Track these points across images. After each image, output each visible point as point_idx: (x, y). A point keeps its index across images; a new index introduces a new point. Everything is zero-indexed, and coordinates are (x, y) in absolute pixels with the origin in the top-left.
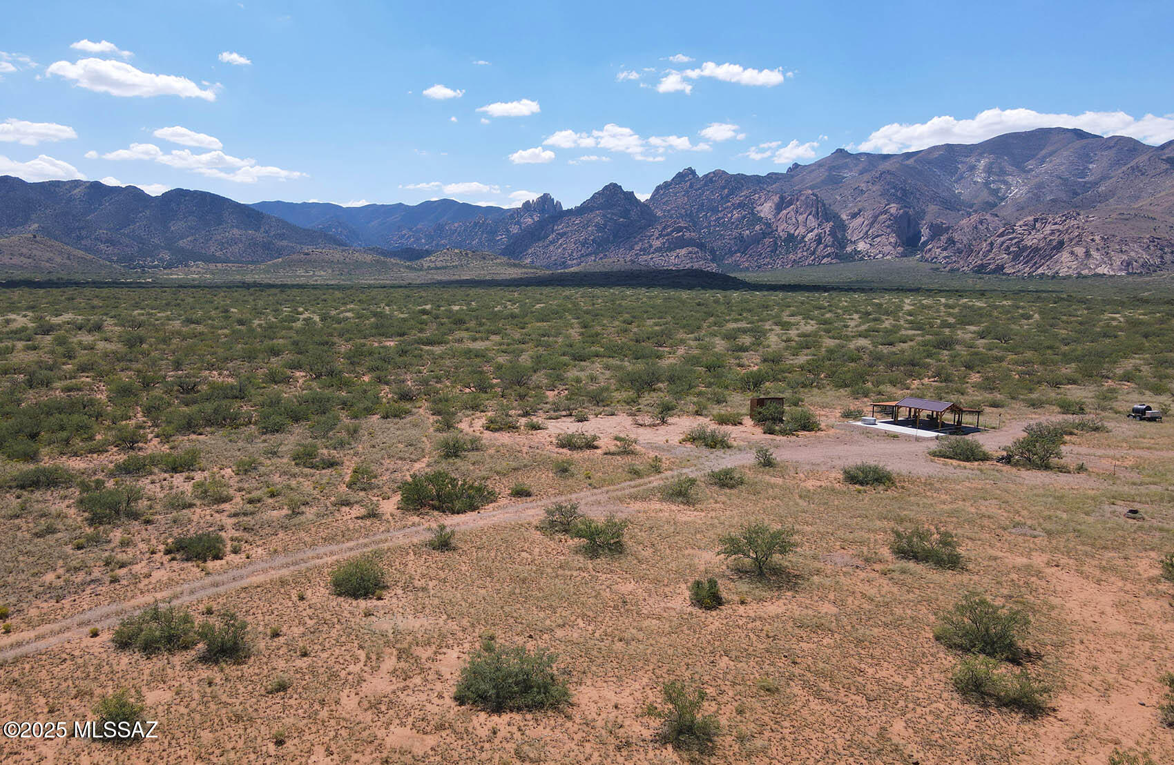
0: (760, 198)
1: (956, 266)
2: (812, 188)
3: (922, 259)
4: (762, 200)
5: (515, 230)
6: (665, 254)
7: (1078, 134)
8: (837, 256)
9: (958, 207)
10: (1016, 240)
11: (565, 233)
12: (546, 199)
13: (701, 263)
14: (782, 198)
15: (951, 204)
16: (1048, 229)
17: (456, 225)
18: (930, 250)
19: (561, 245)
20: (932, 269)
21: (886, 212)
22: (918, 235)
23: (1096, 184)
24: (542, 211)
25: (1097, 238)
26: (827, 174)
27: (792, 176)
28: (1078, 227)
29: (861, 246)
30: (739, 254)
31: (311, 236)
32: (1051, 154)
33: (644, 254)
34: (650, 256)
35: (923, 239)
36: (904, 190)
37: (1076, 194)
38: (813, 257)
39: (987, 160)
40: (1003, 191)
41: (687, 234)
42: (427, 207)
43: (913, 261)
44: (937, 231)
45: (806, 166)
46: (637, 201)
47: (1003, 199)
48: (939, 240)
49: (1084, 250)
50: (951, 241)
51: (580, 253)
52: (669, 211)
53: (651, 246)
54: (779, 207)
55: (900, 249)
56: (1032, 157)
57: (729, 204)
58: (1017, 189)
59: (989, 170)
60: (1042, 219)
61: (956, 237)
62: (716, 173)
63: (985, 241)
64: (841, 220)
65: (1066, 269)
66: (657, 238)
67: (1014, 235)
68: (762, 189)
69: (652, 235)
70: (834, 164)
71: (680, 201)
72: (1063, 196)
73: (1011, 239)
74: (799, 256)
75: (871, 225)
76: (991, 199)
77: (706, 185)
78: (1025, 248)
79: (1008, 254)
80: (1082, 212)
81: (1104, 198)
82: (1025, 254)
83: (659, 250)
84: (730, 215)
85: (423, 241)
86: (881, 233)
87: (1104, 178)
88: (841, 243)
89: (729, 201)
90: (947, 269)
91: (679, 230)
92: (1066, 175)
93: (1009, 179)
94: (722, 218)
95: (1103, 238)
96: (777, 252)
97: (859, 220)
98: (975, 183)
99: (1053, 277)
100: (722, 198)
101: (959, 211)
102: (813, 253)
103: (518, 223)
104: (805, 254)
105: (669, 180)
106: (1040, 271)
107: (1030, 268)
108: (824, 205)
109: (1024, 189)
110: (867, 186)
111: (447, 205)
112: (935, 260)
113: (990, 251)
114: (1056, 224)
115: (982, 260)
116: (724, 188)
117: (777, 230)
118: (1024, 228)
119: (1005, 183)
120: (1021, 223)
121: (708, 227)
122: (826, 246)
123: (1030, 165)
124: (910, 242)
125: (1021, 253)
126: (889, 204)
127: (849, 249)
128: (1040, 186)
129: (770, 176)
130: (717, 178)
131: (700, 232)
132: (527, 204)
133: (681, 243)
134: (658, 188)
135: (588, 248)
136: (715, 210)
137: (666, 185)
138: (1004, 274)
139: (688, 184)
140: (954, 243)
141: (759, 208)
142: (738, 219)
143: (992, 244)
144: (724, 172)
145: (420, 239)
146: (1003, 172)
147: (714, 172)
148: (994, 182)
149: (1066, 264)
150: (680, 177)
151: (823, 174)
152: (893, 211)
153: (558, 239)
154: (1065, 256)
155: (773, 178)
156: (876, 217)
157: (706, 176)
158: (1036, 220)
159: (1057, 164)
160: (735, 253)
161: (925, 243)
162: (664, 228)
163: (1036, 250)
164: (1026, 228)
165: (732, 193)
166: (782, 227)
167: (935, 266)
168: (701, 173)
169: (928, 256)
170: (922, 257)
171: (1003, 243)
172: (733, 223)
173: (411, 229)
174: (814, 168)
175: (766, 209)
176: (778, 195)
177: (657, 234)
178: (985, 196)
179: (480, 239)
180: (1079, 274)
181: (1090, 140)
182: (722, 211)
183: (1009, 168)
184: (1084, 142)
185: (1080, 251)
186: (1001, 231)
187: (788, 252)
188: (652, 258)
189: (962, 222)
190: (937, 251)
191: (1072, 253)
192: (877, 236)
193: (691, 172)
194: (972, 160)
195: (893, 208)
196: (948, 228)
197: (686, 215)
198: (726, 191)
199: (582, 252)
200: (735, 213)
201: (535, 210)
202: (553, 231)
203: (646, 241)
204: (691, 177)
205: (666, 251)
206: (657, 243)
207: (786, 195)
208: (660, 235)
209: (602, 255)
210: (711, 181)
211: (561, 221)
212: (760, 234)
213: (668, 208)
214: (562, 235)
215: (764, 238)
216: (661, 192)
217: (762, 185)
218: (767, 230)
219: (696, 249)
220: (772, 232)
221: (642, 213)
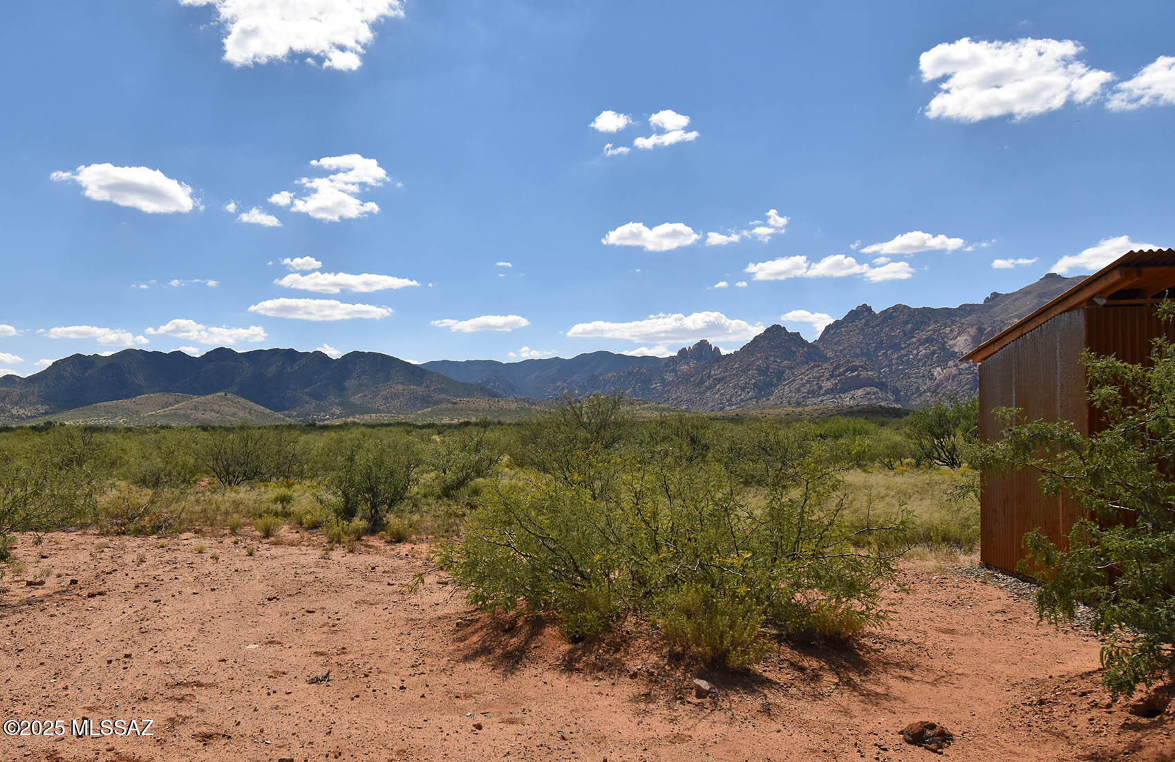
0: (952, 331)
4: (955, 333)
5: (670, 377)
6: (837, 396)
11: (723, 378)
12: (702, 346)
14: (980, 330)
17: (610, 375)
19: (718, 390)
24: (699, 357)
26: (1035, 301)
27: (991, 307)
30: (928, 394)
31: (469, 390)
33: (813, 397)
34: (820, 399)
41: (864, 374)
42: (583, 360)
45: (1008, 295)
46: (804, 343)
51: (740, 398)
52: (841, 351)
53: (821, 388)
54: (977, 340)
57: (914, 340)
62: (896, 308)
66: (828, 379)
68: (953, 322)
69: (821, 376)
70: (1043, 291)
71: (854, 340)
77: (884, 321)
83: (829, 392)
84: (915, 352)
85: (577, 392)
89: (914, 337)
91: (854, 369)
94: (906, 355)
100: (905, 334)
103: (674, 371)
105: (841, 319)
111: (602, 357)
116: (906, 323)
121: (890, 366)
129: (964, 308)
130: (898, 314)
131: (880, 371)
132: (683, 352)
133: (858, 384)
134: (828, 328)
135: (748, 392)
136: (896, 347)
137: (837, 325)
139: (863, 321)
141: (951, 342)
142: (926, 356)
144: (905, 307)
145: (574, 389)
147: (893, 308)
150: (853, 315)
151: (1030, 301)
153: (716, 385)
155: (966, 309)
157: (884, 312)
160: (925, 392)
162: (836, 368)
165: (917, 327)
168: (877, 310)
172: (920, 360)
173: (565, 381)
174: (1018, 296)
175: (961, 343)
176: (975, 327)
177: (827, 375)
179: (633, 388)
182: (906, 347)
188: (822, 401)
193: (866, 309)
197: (862, 354)
198: (909, 326)
199: (742, 397)
200: (921, 348)
201: (691, 357)
202: (710, 377)
203: (815, 383)
204: (866, 314)
205: (838, 393)
206: (828, 385)
207: (985, 326)
208: (831, 376)
209: (764, 399)
210: (891, 317)
211: (719, 367)
212: (954, 371)
213: (840, 348)
214: (720, 380)
215: (960, 374)
216: (832, 332)
217: (953, 318)
218: (963, 366)
219: (875, 389)
220: (970, 368)
221: (809, 354)
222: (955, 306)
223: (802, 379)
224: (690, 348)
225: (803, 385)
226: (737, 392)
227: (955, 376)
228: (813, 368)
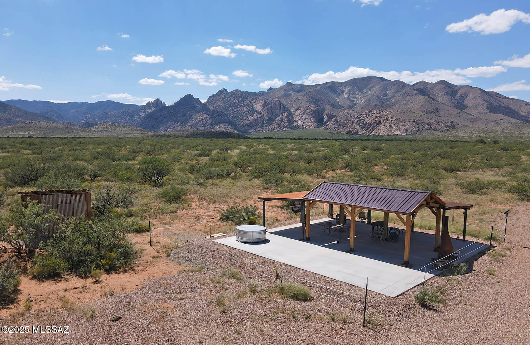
0: (255, 102)
1: (339, 131)
2: (278, 98)
3: (325, 129)
4: (257, 103)
5: (143, 115)
6: (213, 126)
7: (382, 79)
8: (290, 127)
9: (338, 107)
10: (362, 120)
11: (167, 117)
12: (158, 101)
13: (230, 130)
14: (265, 102)
15: (336, 106)
16: (374, 116)
17: (114, 112)
18: (328, 125)
19: (165, 122)
20: (329, 132)
21: (309, 108)
22: (323, 119)
23: (390, 99)
24: (156, 106)
25: (394, 120)
26: (284, 92)
27: (270, 93)
28: (386, 115)
29: (300, 123)
32: (373, 87)
33: (204, 126)
34: (206, 127)
35: (325, 120)
36: (316, 100)
37: (383, 103)
38: (279, 128)
39: (348, 88)
40: (355, 101)
41: (223, 117)
42: (100, 104)
43: (321, 129)
44: (330, 117)
45: (275, 89)
46: (201, 103)
47: (355, 104)
48: (332, 120)
49: (389, 125)
50: (337, 121)
51: (174, 126)
53: (207, 122)
54: (264, 106)
55: (316, 124)
56: (366, 88)
57: (242, 104)
58: (361, 101)
59: (349, 92)
60: (372, 112)
61: (338, 119)
62: (236, 91)
63: (350, 120)
64: (291, 111)
65: (383, 132)
66: (210, 119)
67: (362, 118)
68: (256, 98)
69: (207, 118)
70: (287, 88)
71: (220, 103)
72: (378, 103)
73: (360, 120)
74: (273, 127)
75: (303, 114)
76: (351, 104)
77: (231, 96)
78: (366, 124)
79: (360, 126)
80: (387, 109)
81: (394, 104)
82: (366, 126)
83: (210, 124)
84: (243, 109)
85: (97, 120)
86: (307, 117)
87: (393, 97)
88: (291, 121)
89: (243, 103)
90: (336, 132)
91: (220, 115)
92: (379, 95)
93: (358, 96)
94: (239, 110)
95: (396, 120)
96: (264, 125)
97: (299, 112)
98: (344, 98)
99: (378, 136)
100: (239, 102)
101: (339, 109)
102: (279, 126)
103: (145, 112)
104: (276, 126)
105: (215, 93)
106: (373, 133)
107: (369, 132)
108: (283, 105)
109: (364, 101)
110: (301, 98)
111: (110, 104)
112: (330, 129)
113: (352, 125)
114: (377, 114)
115: (349, 129)
116: (240, 97)
117: (263, 116)
118: (365, 115)
119: (356, 98)
120: (364, 113)
121: (233, 114)
122: (285, 123)
123: (365, 91)
124: (320, 121)
125: (365, 126)
126: (310, 105)
127: (295, 124)
128: (369, 99)
129: (260, 93)
130: (236, 93)
131: (229, 116)
132: (149, 103)
133: (221, 121)
134: (210, 97)
136: (236, 107)
137: (214, 96)
138: (359, 134)
139: (224, 95)
140: (338, 121)
141: (255, 106)
142: (246, 111)
143: (353, 122)
144: (240, 90)
145: (95, 119)
146: (355, 94)
147: (235, 91)
148: (352, 97)
149: (382, 130)
150: (220, 92)
151: (282, 92)
152: (312, 108)
153: (163, 119)
154: (382, 127)
155: (261, 93)
156: (305, 111)
157: (232, 92)
158: (369, 112)
159: (374, 91)
161: (326, 122)
162: (213, 114)
163: (370, 124)
164: (366, 115)
165: (243, 99)
166: (266, 115)
167: (330, 131)
168: (229, 91)
169: (327, 127)
170: (325, 127)
171: (357, 121)
172: (244, 113)
173: (90, 114)
174: (278, 90)
175: (258, 107)
177: (209, 117)
178: (348, 103)
179: (126, 119)
180: (388, 134)
181: (387, 82)
182: (239, 107)
183: (357, 92)
184: (385, 82)
185: (387, 125)
186: (356, 117)
187: (268, 125)
189: (340, 113)
190: (331, 125)
191: (384, 126)
192: (306, 119)
193: (225, 90)
194: (342, 88)
195: (312, 107)
196: (335, 116)
198: (241, 99)
199: (175, 125)
200: (245, 108)
201: (153, 106)
202: (161, 115)
203: (205, 120)
204: (225, 92)
206: (210, 121)
207: (267, 101)
209: (184, 127)
210: (234, 94)
211: (165, 111)
212: (256, 118)
213: (215, 106)
214: (165, 117)
215: (258, 119)
216: (212, 99)
217: (256, 97)
218: (259, 116)
219: (228, 124)
220: (261, 117)
221: (203, 108)
222: (257, 92)
223: (199, 118)
224: (152, 102)
225: (200, 121)
226: (173, 123)
227: (256, 120)
228: (204, 113)
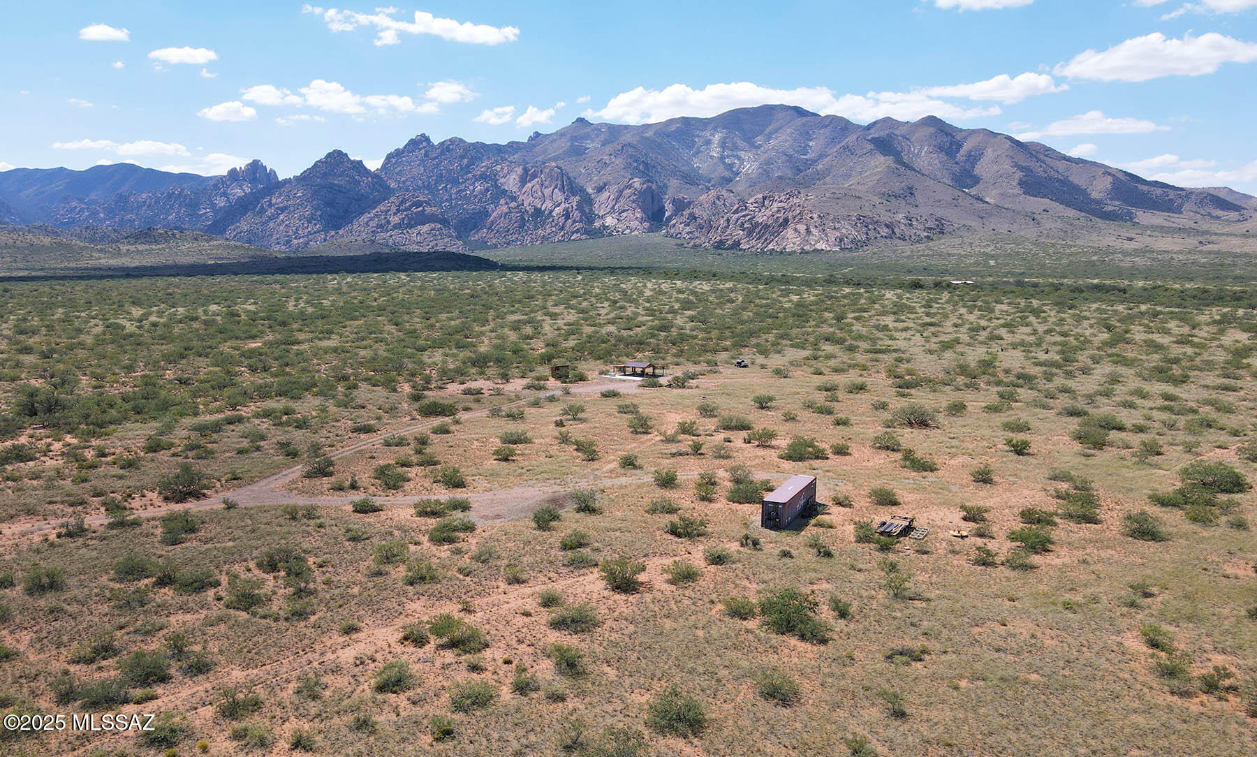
0: (502, 169)
1: (698, 242)
2: (555, 159)
3: (668, 235)
4: (505, 171)
5: (221, 202)
6: (405, 232)
7: (799, 111)
8: (586, 232)
9: (698, 181)
10: (749, 217)
11: (286, 208)
12: (256, 167)
13: (446, 240)
14: (526, 170)
15: (691, 179)
16: (776, 205)
17: (144, 196)
18: (674, 225)
19: (282, 221)
20: (677, 245)
21: (630, 186)
22: (662, 210)
23: (815, 161)
24: (254, 180)
25: (815, 216)
26: (569, 144)
27: (535, 146)
28: (799, 206)
29: (609, 221)
30: (485, 230)
32: (776, 131)
33: (382, 232)
34: (389, 234)
35: (667, 214)
36: (646, 165)
37: (799, 170)
38: (562, 233)
39: (720, 135)
40: (737, 166)
41: (428, 210)
42: (100, 174)
43: (658, 237)
44: (680, 206)
45: (547, 135)
46: (367, 171)
47: (737, 174)
48: (682, 215)
49: (805, 227)
50: (693, 217)
51: (306, 231)
52: (404, 183)
53: (389, 222)
54: (523, 181)
55: (646, 225)
56: (761, 132)
57: (470, 175)
58: (749, 165)
59: (723, 145)
60: (770, 197)
61: (697, 212)
62: (452, 141)
63: (722, 217)
64: (587, 193)
65: (792, 245)
66: (395, 214)
67: (747, 212)
68: (503, 160)
69: (389, 210)
70: (575, 134)
71: (415, 172)
72: (789, 173)
73: (744, 216)
74: (548, 231)
75: (617, 199)
76: (727, 174)
77: (442, 153)
78: (757, 224)
79: (743, 231)
80: (802, 191)
81: (821, 176)
82: (757, 230)
83: (398, 227)
84: (471, 188)
85: (102, 215)
86: (627, 208)
87: (822, 156)
88: (589, 218)
89: (471, 172)
90: (690, 245)
91: (418, 204)
92: (790, 152)
93: (742, 154)
94: (463, 191)
95: (820, 216)
96: (525, 227)
97: (606, 194)
98: (712, 157)
99: (782, 253)
100: (462, 169)
101: (698, 185)
102: (562, 228)
103: (225, 194)
104: (554, 229)
105: (401, 147)
106: (770, 247)
107: (763, 244)
108: (569, 178)
109: (756, 165)
110: (610, 159)
111: (126, 171)
112: (679, 235)
113: (727, 227)
114: (781, 201)
115: (720, 236)
116: (462, 157)
117: (523, 204)
118: (755, 205)
119: (739, 158)
120: (752, 200)
121: (450, 200)
122: (575, 222)
123: (759, 140)
124: (656, 218)
126: (632, 179)
127: (597, 224)
128: (768, 162)
129: (511, 144)
130: (453, 146)
131: (441, 205)
132: (233, 172)
133: (423, 219)
134: (389, 157)
135: (316, 225)
136: (455, 182)
137: (398, 154)
138: (741, 250)
139: (423, 151)
140: (695, 218)
141: (502, 180)
142: (481, 191)
143: (728, 220)
144: (461, 140)
145: (97, 213)
146: (735, 147)
147: (450, 140)
148: (728, 157)
149: (791, 240)
150: (413, 145)
151: (565, 144)
152: (637, 185)
153: (279, 214)
154: (789, 233)
155: (514, 147)
156: (621, 192)
157: (442, 144)
158: (764, 198)
159: (781, 141)
160: (481, 228)
161: (670, 219)
162: (402, 203)
163: (766, 227)
164: (756, 205)
165: (472, 162)
166: (528, 201)
167: (679, 242)
168: (436, 140)
169: (672, 231)
170: (667, 232)
171: (738, 219)
172: (476, 196)
173: (81, 201)
174: (555, 137)
175: (511, 182)
176: (521, 167)
177: (394, 209)
178: (721, 171)
179: (178, 213)
180: (803, 249)
181: (809, 118)
182: (463, 182)
183: (741, 144)
184: (805, 120)
185: (802, 228)
186: (735, 208)
187: (536, 228)
188: (391, 236)
189: (702, 198)
190: (679, 225)
191: (796, 230)
192: (624, 211)
193: (425, 139)
194: (707, 134)
195: (637, 183)
196: (690, 203)
197: (424, 186)
198: (465, 161)
199: (310, 229)
200: (477, 185)
201: (244, 180)
202: (271, 205)
203: (383, 217)
204: (425, 144)
205: (406, 228)
206: (395, 220)
207: (530, 166)
208: (398, 211)
209: (333, 233)
210: (448, 150)
211: (281, 195)
212: (505, 209)
213: (403, 179)
214: (283, 209)
215: (511, 212)
216: (394, 160)
217: (503, 155)
218: (513, 204)
219: (439, 226)
220: (518, 206)
221: (374, 185)
222: (504, 143)
224: (241, 168)
225: (371, 219)
226: (303, 224)
227: (506, 214)
